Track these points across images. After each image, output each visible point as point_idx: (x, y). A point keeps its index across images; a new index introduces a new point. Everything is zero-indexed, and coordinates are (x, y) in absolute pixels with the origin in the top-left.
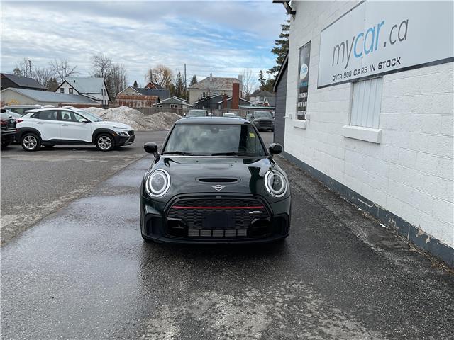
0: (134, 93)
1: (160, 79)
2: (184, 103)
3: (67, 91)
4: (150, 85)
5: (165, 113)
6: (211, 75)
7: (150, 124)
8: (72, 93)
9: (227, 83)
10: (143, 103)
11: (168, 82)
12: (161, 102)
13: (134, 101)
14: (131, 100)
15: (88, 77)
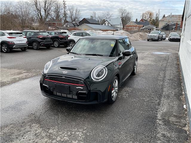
0: (133, 24)
1: (147, 18)
2: (154, 28)
3: (107, 24)
4: (142, 20)
5: (140, 33)
6: (171, 14)
7: (132, 38)
8: (108, 25)
9: (179, 17)
10: (136, 28)
11: (151, 18)
12: (144, 28)
13: (132, 27)
14: (131, 28)
15: (116, 18)
